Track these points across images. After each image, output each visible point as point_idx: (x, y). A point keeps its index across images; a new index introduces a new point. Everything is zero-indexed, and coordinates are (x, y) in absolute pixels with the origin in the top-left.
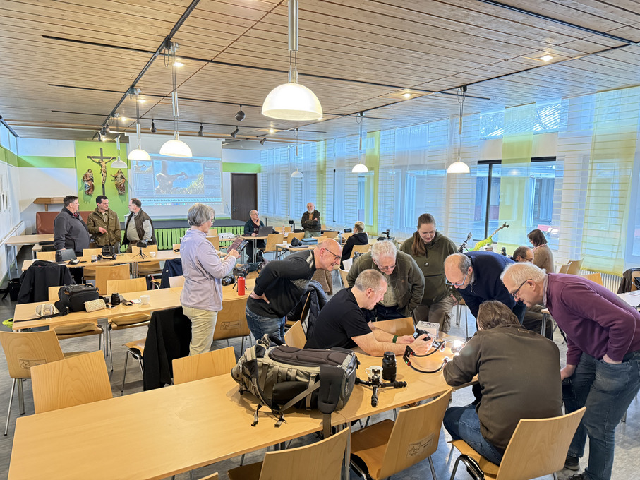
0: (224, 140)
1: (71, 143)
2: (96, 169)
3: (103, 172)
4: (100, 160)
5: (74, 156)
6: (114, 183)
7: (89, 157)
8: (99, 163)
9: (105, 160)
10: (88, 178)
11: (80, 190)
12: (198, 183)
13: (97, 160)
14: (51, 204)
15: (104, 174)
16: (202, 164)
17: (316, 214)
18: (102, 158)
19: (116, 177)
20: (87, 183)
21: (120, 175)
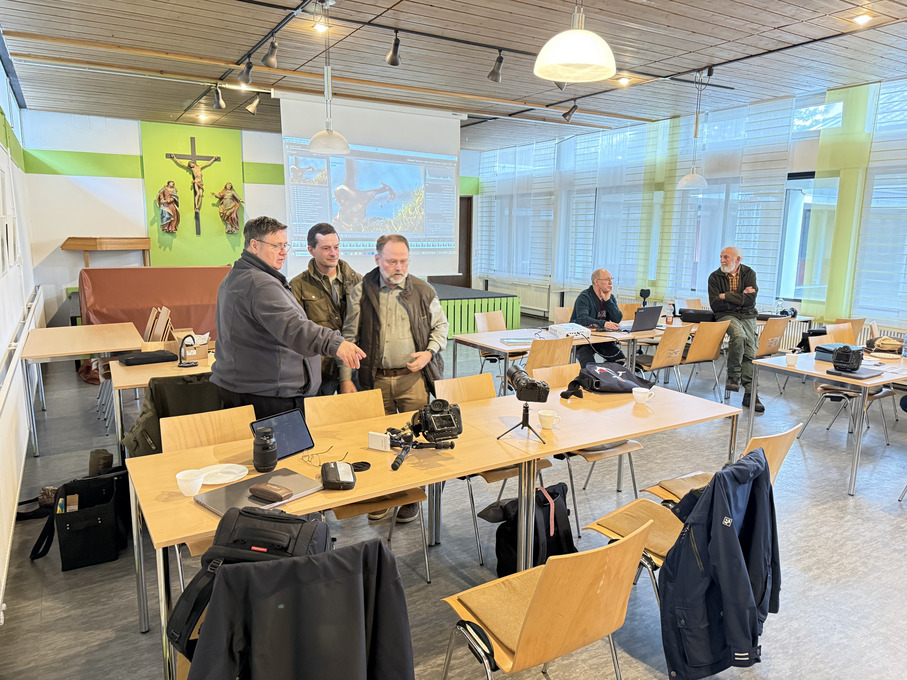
0: (465, 117)
1: (132, 127)
2: (183, 181)
3: (196, 188)
4: (190, 163)
5: (138, 154)
6: (217, 210)
7: (169, 156)
8: (189, 168)
9: (200, 163)
10: (168, 199)
11: (152, 224)
12: (413, 210)
13: (185, 163)
14: (96, 251)
15: (199, 192)
16: (421, 169)
17: (747, 276)
18: (194, 157)
19: (221, 198)
20: (166, 209)
21: (228, 195)
